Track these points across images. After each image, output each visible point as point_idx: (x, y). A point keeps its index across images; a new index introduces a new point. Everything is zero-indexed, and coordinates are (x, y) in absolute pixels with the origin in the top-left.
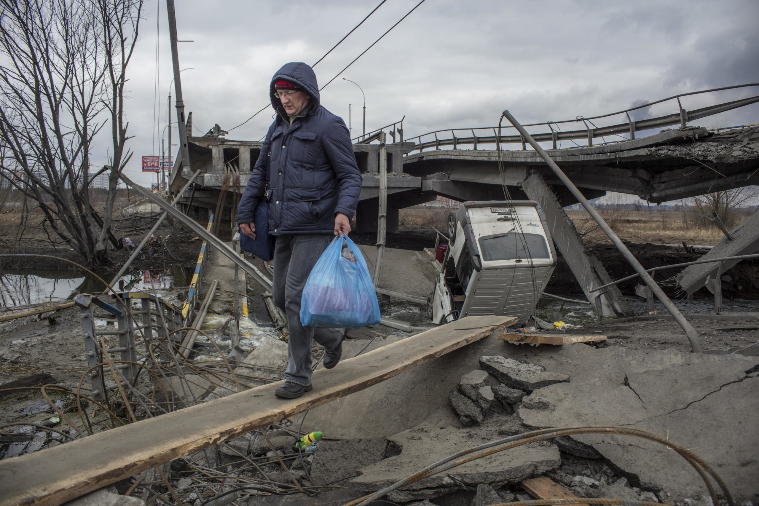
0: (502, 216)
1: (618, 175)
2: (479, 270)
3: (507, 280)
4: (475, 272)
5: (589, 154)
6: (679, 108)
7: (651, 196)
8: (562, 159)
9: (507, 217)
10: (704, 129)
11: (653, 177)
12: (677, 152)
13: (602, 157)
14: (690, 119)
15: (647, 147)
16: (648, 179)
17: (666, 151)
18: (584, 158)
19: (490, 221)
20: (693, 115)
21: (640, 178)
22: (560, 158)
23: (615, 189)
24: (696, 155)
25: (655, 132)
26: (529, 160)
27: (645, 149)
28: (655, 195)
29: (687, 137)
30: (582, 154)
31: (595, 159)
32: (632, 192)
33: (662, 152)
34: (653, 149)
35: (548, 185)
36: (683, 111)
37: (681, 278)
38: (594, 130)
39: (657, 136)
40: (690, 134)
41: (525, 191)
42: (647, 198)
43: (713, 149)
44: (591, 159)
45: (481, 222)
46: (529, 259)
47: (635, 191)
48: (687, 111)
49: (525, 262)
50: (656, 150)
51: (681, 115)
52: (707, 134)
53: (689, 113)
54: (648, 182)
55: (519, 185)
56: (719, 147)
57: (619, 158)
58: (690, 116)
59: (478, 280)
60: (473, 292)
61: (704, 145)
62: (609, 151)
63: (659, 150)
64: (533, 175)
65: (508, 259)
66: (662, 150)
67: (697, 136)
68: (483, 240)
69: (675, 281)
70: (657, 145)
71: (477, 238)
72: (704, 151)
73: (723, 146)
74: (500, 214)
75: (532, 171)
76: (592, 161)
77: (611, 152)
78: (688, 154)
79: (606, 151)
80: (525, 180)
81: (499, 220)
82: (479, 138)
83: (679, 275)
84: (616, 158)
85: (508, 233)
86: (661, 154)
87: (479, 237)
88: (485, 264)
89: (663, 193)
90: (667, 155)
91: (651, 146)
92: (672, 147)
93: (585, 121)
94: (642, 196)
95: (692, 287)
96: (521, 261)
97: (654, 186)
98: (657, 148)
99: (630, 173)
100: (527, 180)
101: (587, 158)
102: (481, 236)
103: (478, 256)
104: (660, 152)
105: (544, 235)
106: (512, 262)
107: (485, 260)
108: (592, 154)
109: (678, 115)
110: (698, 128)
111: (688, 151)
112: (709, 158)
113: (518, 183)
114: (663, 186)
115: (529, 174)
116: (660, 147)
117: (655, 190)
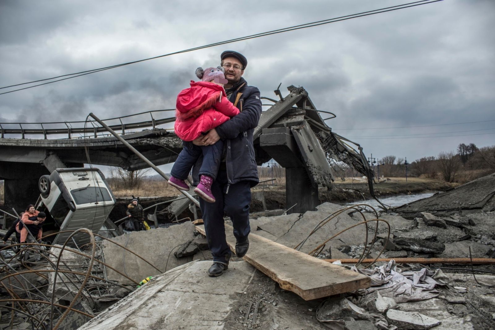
0: (81, 177)
1: (107, 156)
2: (74, 210)
3: (89, 216)
4: (70, 212)
5: (97, 142)
6: (151, 118)
7: (130, 168)
8: (77, 145)
9: (84, 178)
10: (165, 130)
11: (129, 157)
12: (152, 142)
13: (105, 144)
14: (157, 124)
15: (134, 138)
16: (126, 158)
17: (146, 141)
18: (93, 144)
19: (74, 180)
20: (158, 122)
21: (122, 157)
22: (76, 144)
23: (106, 164)
24: (162, 144)
25: (140, 130)
26: (52, 146)
27: (134, 140)
28: (132, 166)
29: (158, 134)
30: (92, 142)
31: (101, 145)
32: (118, 165)
33: (144, 141)
34: (138, 140)
35: (63, 162)
36: (153, 120)
37: (171, 208)
38: (97, 128)
39: (141, 132)
40: (158, 132)
41: (46, 166)
42: (127, 168)
43: (171, 141)
44: (98, 145)
45: (69, 181)
46: (103, 202)
47: (119, 165)
48: (155, 120)
49: (100, 203)
50: (140, 141)
51: (153, 122)
52: (166, 133)
53: (156, 121)
54: (126, 159)
55: (41, 162)
56: (174, 140)
57: (117, 145)
58: (157, 122)
59: (72, 217)
60: (67, 226)
61: (166, 138)
62: (110, 140)
63: (142, 140)
64: (51, 156)
65: (91, 202)
66: (143, 140)
67: (162, 134)
68: (73, 192)
69: (167, 211)
70: (140, 138)
71: (69, 191)
72: (166, 141)
73: (175, 139)
74: (79, 176)
75: (51, 153)
76: (99, 146)
77: (111, 141)
78: (159, 143)
79: (108, 140)
80: (46, 159)
81: (79, 179)
82: (5, 130)
83: (169, 207)
84: (115, 145)
85: (87, 187)
86: (143, 143)
87: (70, 190)
88: (78, 206)
89: (137, 165)
90: (146, 143)
91: (137, 138)
92: (149, 139)
93: (92, 122)
94: (124, 167)
95: (178, 212)
96: (98, 203)
97: (131, 161)
98: (141, 139)
99: (115, 154)
100: (47, 159)
101: (96, 145)
102: (72, 189)
103: (73, 202)
104: (142, 141)
105: (106, 187)
106: (93, 204)
107: (78, 204)
108: (99, 142)
109: (151, 122)
110: (162, 129)
111: (158, 142)
112: (170, 145)
113: (40, 161)
114: (136, 161)
115: (48, 155)
116: (142, 139)
117: (131, 164)
